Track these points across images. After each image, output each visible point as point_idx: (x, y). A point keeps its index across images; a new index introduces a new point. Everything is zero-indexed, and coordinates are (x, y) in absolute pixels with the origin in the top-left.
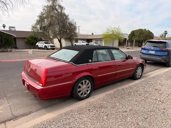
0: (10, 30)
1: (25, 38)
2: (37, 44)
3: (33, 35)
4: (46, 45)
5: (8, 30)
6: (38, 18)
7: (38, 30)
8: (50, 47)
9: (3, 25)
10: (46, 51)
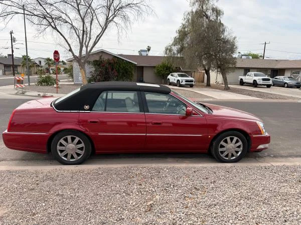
0: (141, 55)
1: (154, 67)
2: (169, 77)
3: (167, 62)
4: (180, 78)
5: (139, 55)
6: (177, 35)
7: (174, 54)
8: (184, 83)
9: (148, 47)
10: (178, 89)
